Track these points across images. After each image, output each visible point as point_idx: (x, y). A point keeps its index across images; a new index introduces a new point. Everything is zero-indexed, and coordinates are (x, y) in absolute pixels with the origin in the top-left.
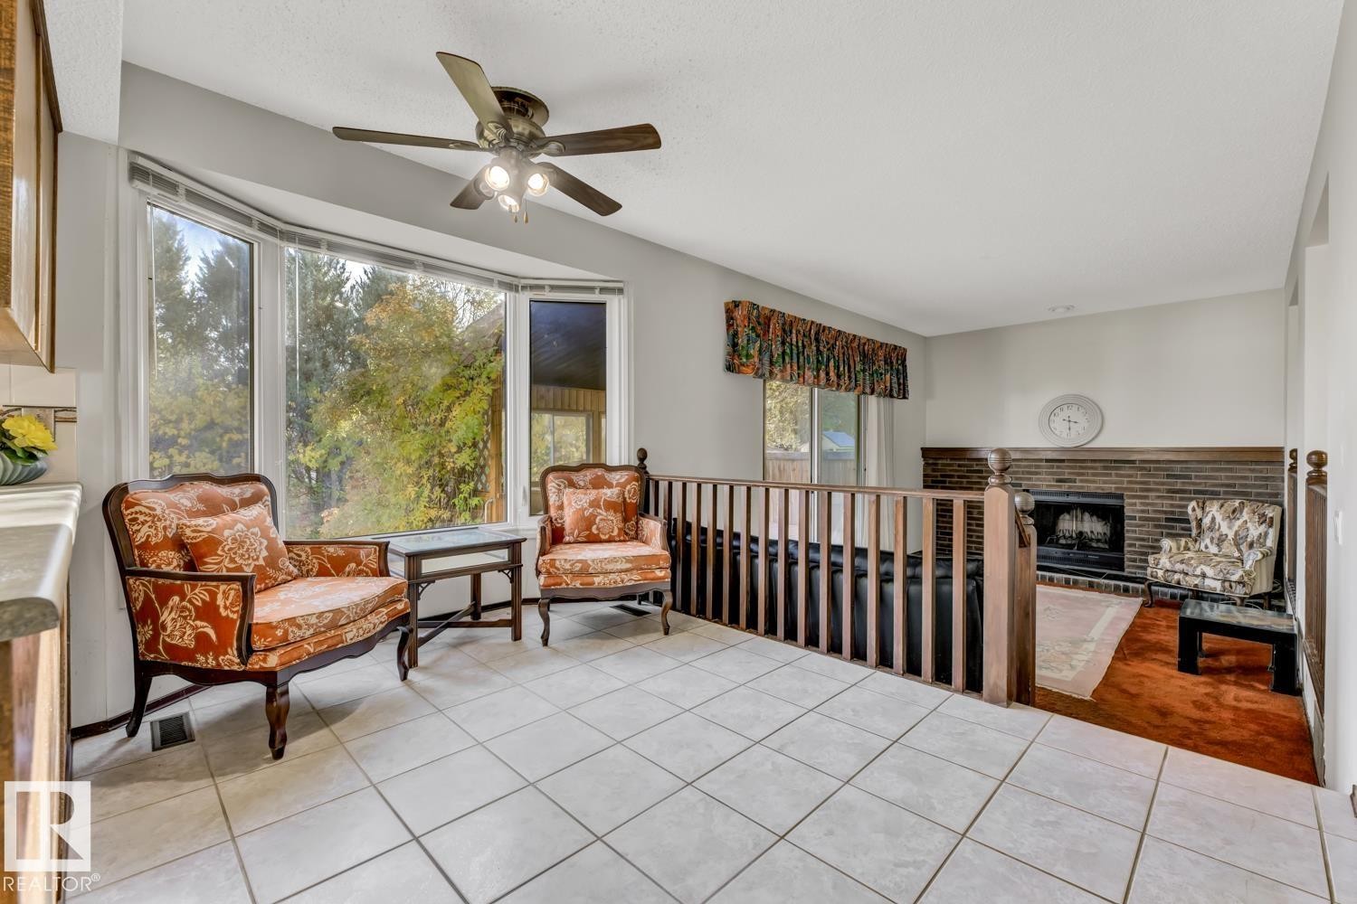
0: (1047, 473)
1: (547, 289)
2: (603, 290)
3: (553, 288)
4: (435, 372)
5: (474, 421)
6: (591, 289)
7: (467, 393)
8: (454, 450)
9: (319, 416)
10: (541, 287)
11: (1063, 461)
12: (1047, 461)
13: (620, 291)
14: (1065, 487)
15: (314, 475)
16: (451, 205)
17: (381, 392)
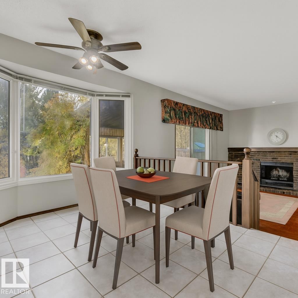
0: (270, 156)
1: (104, 96)
2: (123, 96)
3: (106, 95)
4: (68, 123)
5: (81, 140)
6: (119, 96)
7: (78, 130)
8: (74, 149)
9: (29, 138)
10: (102, 95)
11: (274, 152)
12: (269, 152)
13: (129, 96)
14: (275, 160)
15: (28, 158)
16: (73, 68)
17: (50, 130)
